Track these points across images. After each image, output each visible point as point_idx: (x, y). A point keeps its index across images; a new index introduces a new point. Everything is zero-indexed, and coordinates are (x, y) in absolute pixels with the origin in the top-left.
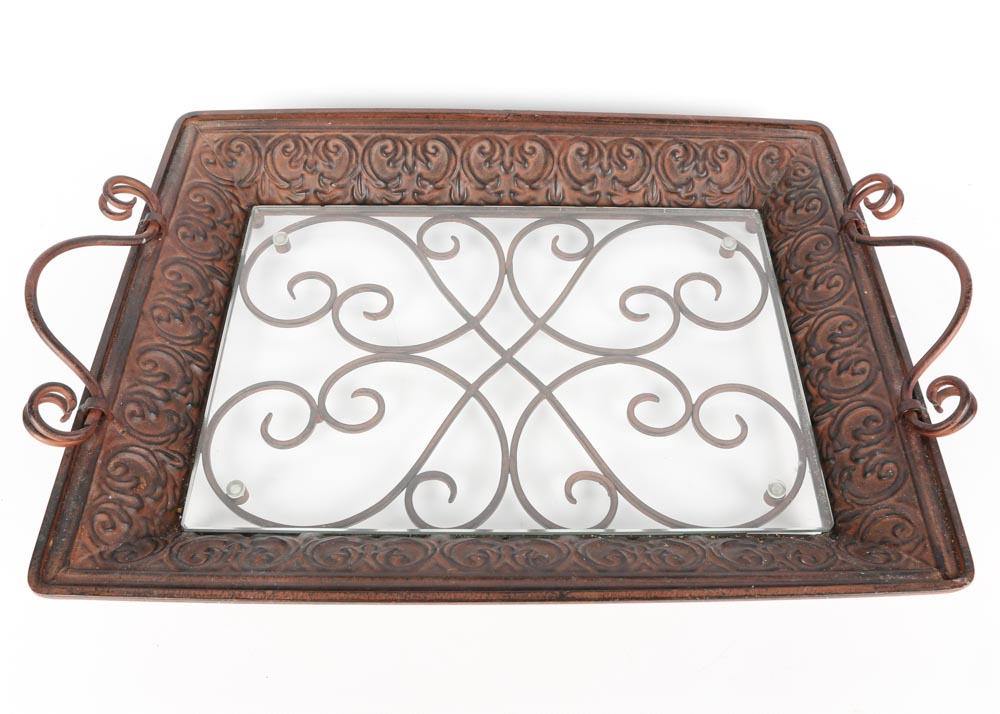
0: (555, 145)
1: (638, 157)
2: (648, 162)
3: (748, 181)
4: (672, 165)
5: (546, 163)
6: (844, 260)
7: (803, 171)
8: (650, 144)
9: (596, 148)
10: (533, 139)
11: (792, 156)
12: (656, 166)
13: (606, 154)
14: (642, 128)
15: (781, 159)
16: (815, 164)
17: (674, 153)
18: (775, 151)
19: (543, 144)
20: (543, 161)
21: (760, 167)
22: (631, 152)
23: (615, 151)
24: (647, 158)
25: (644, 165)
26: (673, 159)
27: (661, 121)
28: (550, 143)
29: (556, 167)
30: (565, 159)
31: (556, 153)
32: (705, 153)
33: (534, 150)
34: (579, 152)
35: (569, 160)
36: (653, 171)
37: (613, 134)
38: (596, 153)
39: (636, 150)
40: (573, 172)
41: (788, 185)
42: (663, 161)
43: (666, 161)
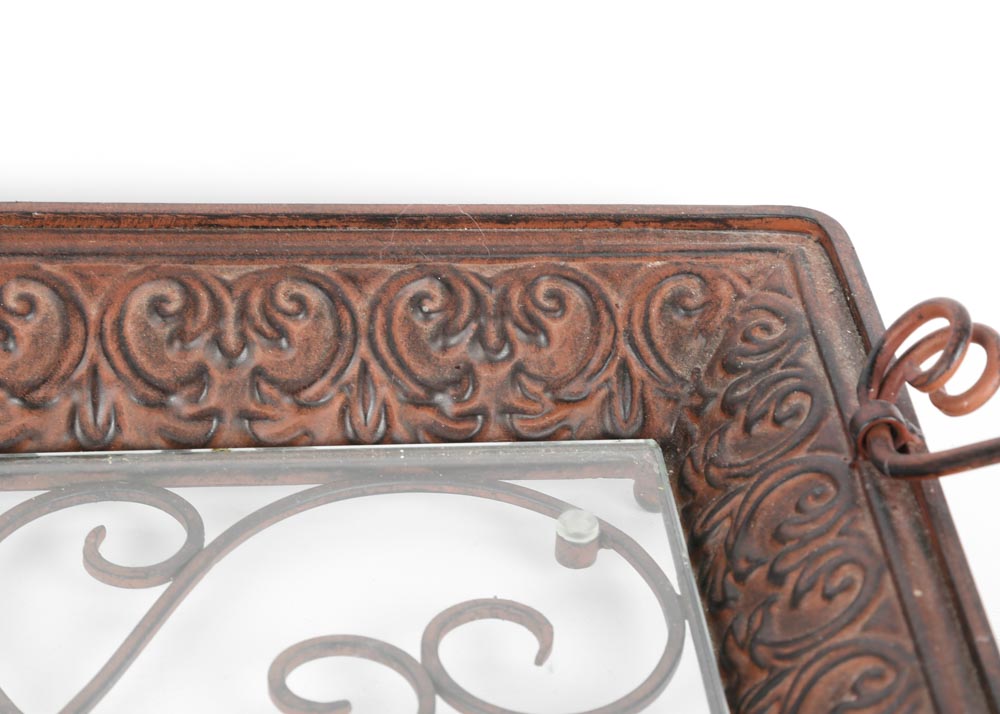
0: (91, 289)
1: (319, 316)
2: (348, 328)
3: (624, 367)
4: (413, 335)
5: (66, 336)
6: (867, 526)
7: (767, 329)
8: (352, 279)
9: (203, 295)
10: (24, 276)
11: (740, 295)
12: (371, 336)
13: (231, 308)
14: (332, 240)
15: (711, 304)
16: (800, 309)
17: (417, 301)
18: (693, 285)
19: (56, 287)
20: (57, 332)
21: (657, 330)
22: (300, 301)
23: (256, 301)
24: (346, 316)
25: (339, 334)
26: (418, 319)
27: (379, 220)
28: (76, 284)
29: (93, 348)
30: (119, 324)
31: (93, 312)
32: (504, 299)
33: (31, 304)
34: (157, 306)
35: (130, 329)
36: (363, 348)
37: (250, 257)
38: (206, 307)
39: (314, 297)
40: (142, 360)
41: (730, 368)
42: (389, 322)
43: (397, 322)
